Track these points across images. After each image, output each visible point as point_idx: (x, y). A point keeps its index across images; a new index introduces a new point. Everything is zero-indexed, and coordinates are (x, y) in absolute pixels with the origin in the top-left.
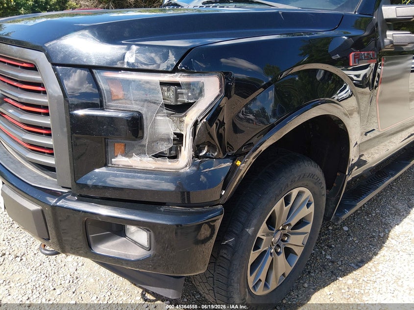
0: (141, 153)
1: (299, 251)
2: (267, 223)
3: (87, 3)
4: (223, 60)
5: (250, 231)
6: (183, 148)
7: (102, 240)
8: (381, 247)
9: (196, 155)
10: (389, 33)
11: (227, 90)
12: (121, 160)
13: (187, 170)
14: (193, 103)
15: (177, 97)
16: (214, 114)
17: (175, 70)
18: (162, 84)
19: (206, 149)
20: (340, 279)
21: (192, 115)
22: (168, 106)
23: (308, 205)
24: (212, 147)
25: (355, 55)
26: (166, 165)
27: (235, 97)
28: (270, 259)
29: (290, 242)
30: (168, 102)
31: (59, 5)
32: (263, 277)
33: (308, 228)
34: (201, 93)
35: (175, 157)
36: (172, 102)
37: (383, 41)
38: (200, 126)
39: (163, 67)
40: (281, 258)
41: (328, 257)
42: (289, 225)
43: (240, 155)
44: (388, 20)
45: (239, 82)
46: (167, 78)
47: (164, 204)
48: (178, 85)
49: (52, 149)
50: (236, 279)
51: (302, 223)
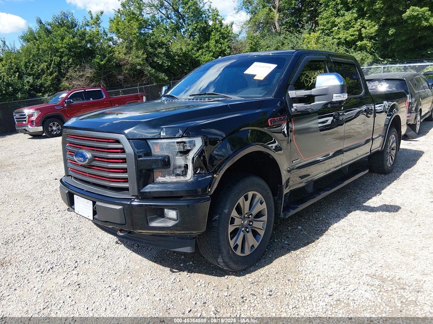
0: (169, 175)
1: (262, 233)
2: (236, 209)
3: (79, 83)
4: (202, 130)
5: (226, 211)
6: (188, 171)
7: (153, 220)
8: (322, 235)
9: (195, 173)
10: (294, 105)
11: (205, 143)
12: (160, 179)
13: (192, 180)
14: (190, 150)
15: (184, 147)
16: (201, 153)
17: (182, 136)
18: (177, 143)
19: (199, 170)
20: (292, 252)
21: (191, 155)
22: (181, 152)
23: (261, 203)
24: (202, 169)
25: (271, 120)
26: (182, 179)
27: (209, 146)
28: (242, 234)
29: (254, 225)
30: (180, 150)
31: (53, 87)
32: (239, 242)
33: (265, 218)
34: (194, 145)
35: (186, 174)
36: (182, 150)
37: (291, 110)
38: (195, 159)
39: (177, 136)
40: (250, 236)
41: (286, 242)
42: (252, 214)
43: (215, 172)
44: (293, 98)
45: (210, 139)
46: (179, 140)
47: (182, 197)
48: (184, 142)
49: (127, 179)
50: (222, 238)
51: (259, 215)
